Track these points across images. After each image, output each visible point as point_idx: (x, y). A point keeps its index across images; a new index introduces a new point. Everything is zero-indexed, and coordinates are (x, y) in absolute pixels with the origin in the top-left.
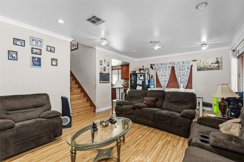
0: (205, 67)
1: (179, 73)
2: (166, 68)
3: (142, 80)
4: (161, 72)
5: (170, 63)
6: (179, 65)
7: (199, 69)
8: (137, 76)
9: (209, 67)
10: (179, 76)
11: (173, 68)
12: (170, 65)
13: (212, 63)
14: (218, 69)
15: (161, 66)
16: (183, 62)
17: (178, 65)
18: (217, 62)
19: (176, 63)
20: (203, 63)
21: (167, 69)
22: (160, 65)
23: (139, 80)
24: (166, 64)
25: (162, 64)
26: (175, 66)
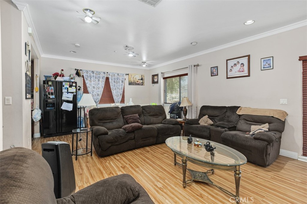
0: (134, 82)
1: (113, 86)
2: (98, 78)
3: (73, 93)
4: (93, 82)
5: (104, 73)
6: (114, 77)
7: (130, 84)
8: (64, 86)
9: (137, 83)
10: (114, 89)
11: (107, 79)
12: (103, 75)
13: (139, 79)
14: (142, 85)
15: (92, 75)
16: (118, 74)
17: (112, 76)
18: (142, 79)
19: (111, 74)
20: (133, 78)
21: (101, 80)
22: (91, 73)
23: (68, 93)
24: (99, 73)
25: (93, 72)
26: (110, 77)
